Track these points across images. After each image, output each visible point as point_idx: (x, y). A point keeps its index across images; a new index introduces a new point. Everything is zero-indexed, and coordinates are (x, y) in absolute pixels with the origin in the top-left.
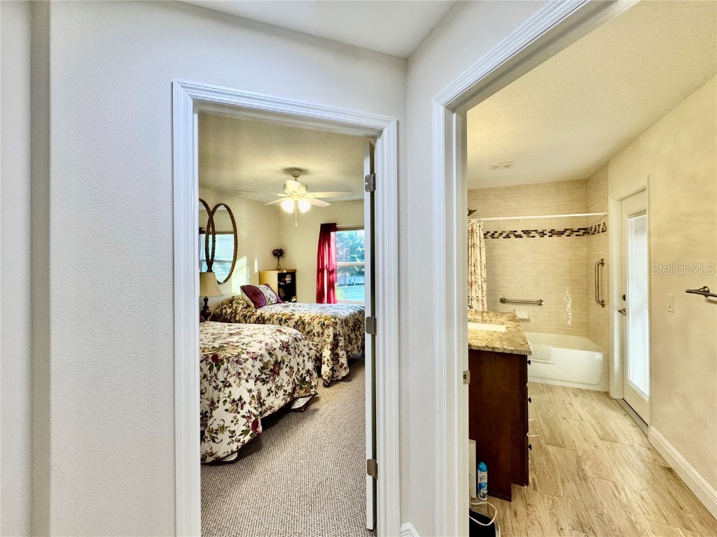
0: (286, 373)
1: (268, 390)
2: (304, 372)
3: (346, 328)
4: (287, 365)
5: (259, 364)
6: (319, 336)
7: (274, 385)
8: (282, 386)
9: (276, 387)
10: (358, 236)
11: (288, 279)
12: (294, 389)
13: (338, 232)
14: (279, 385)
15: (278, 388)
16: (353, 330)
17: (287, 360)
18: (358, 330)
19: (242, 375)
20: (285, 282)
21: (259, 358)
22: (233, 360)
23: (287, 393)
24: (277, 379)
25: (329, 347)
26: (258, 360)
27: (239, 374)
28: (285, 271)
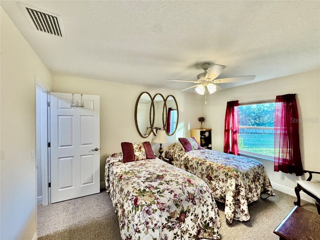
0: (192, 220)
1: (175, 234)
2: (208, 219)
3: (247, 180)
4: (192, 214)
5: (166, 215)
6: (223, 182)
7: (180, 231)
8: (187, 230)
9: (182, 232)
10: (252, 108)
11: (207, 134)
12: (199, 232)
13: (239, 106)
14: (185, 230)
15: (183, 232)
16: (254, 181)
17: (192, 210)
18: (258, 181)
19: (150, 224)
20: (205, 136)
21: (166, 209)
22: (144, 210)
23: (192, 235)
24: (183, 225)
25: (232, 194)
26: (165, 211)
27: (147, 223)
28: (204, 130)
